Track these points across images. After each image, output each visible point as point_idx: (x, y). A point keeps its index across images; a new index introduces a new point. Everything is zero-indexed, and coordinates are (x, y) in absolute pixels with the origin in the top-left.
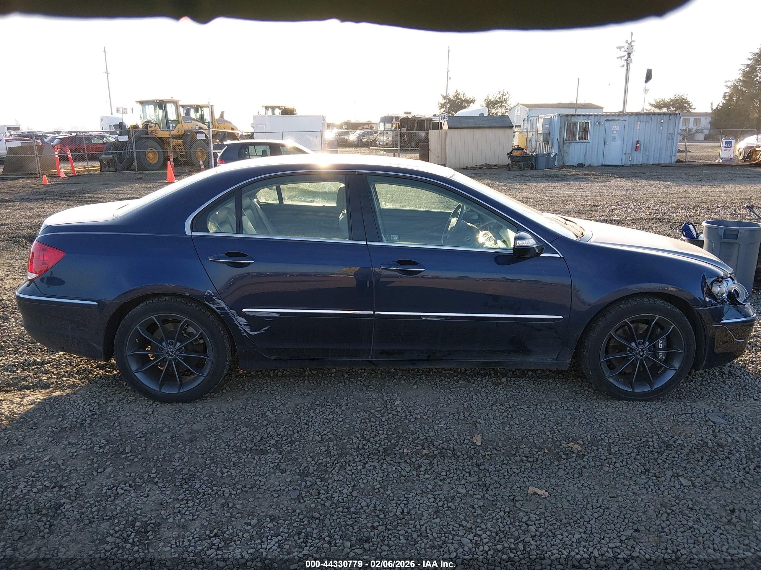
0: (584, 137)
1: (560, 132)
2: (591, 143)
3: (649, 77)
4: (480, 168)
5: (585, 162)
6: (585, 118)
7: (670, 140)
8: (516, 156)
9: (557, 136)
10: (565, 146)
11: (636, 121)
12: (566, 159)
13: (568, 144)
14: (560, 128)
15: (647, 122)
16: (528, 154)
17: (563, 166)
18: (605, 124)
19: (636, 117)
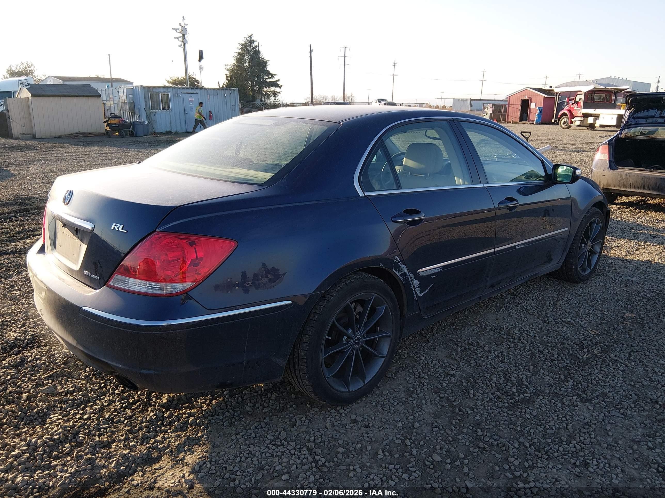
0: (166, 106)
1: (146, 102)
2: (173, 112)
3: (201, 57)
4: (76, 136)
5: (171, 129)
6: (165, 90)
7: (233, 111)
8: (115, 124)
9: (143, 106)
10: (152, 115)
11: (206, 94)
12: (155, 127)
13: (154, 113)
14: (145, 98)
15: (214, 95)
16: (127, 122)
17: (155, 134)
18: (182, 96)
19: (206, 90)
